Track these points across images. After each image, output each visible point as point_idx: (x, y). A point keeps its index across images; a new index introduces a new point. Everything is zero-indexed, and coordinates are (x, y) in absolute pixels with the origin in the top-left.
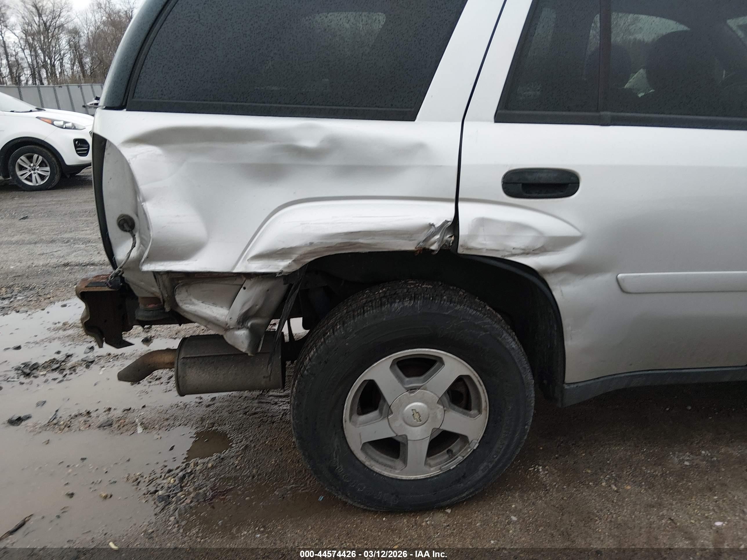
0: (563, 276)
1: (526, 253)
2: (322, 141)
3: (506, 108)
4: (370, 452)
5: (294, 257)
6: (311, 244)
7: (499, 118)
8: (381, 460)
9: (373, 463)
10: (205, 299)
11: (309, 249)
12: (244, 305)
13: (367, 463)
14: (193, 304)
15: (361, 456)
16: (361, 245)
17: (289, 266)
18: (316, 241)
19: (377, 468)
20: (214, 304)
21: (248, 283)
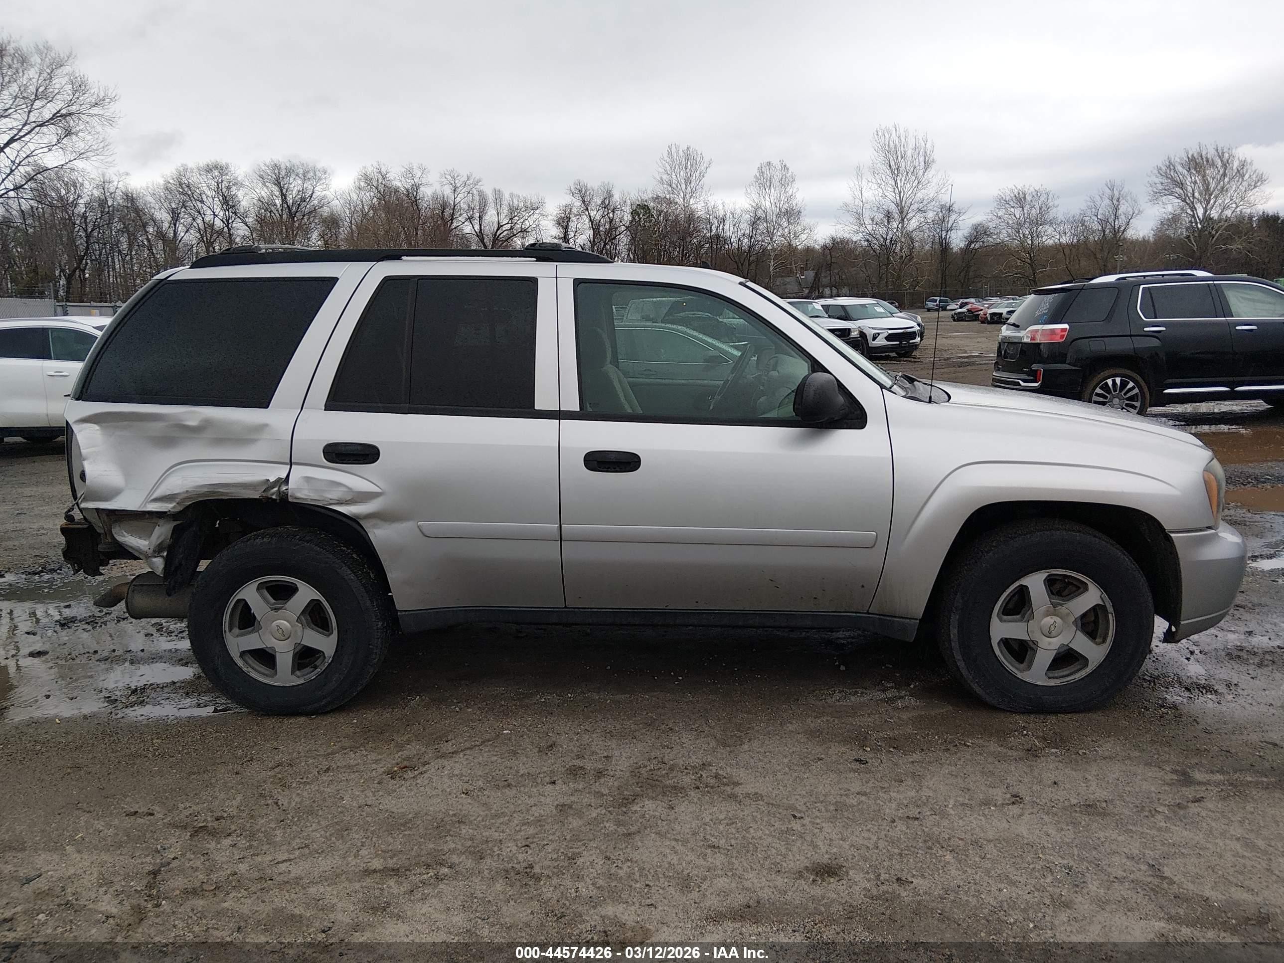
0: (374, 521)
1: (340, 503)
2: (201, 421)
3: (334, 400)
4: (247, 658)
5: (178, 500)
6: (187, 491)
7: (329, 407)
8: (257, 668)
9: (250, 669)
10: (132, 533)
11: (186, 495)
12: (158, 538)
13: (245, 669)
14: (124, 536)
15: (240, 663)
16: (222, 494)
17: (174, 507)
18: (190, 490)
19: (253, 674)
20: (140, 538)
21: (161, 522)
